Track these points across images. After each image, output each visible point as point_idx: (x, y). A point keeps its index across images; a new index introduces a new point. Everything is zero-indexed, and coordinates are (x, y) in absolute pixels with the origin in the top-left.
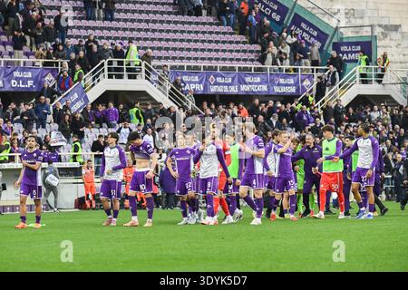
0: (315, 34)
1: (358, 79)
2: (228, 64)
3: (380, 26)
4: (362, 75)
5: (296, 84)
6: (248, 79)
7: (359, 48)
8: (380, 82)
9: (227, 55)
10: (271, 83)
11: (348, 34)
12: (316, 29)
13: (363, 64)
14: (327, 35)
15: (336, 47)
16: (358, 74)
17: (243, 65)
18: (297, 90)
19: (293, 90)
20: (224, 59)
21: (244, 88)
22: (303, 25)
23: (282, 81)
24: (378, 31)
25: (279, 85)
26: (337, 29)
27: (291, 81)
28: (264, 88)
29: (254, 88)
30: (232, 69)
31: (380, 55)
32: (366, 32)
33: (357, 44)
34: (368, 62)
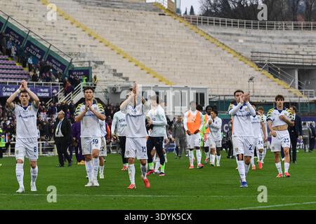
0: (60, 65)
1: (82, 89)
2: (13, 81)
3: (93, 61)
5: (49, 92)
7: (82, 73)
9: (12, 76)
10: (36, 91)
11: (77, 65)
12: (60, 63)
14: (65, 66)
15: (71, 72)
16: (82, 87)
18: (50, 95)
19: (48, 95)
20: (11, 78)
22: (53, 61)
23: (42, 90)
25: (40, 92)
26: (71, 63)
27: (47, 90)
30: (15, 83)
31: (93, 77)
32: (86, 65)
33: (81, 71)
34: (87, 80)
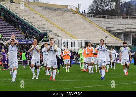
1: (44, 41)
2: (18, 38)
4: (45, 40)
6: (22, 41)
8: (48, 42)
9: (18, 36)
10: (27, 41)
11: (42, 32)
13: (45, 38)
14: (38, 32)
15: (40, 34)
17: (21, 38)
20: (18, 37)
21: (22, 42)
23: (29, 41)
24: (48, 32)
26: (40, 31)
27: (31, 41)
28: (26, 42)
29: (23, 42)
30: (19, 39)
32: (45, 32)
33: (44, 34)
34: (46, 38)
